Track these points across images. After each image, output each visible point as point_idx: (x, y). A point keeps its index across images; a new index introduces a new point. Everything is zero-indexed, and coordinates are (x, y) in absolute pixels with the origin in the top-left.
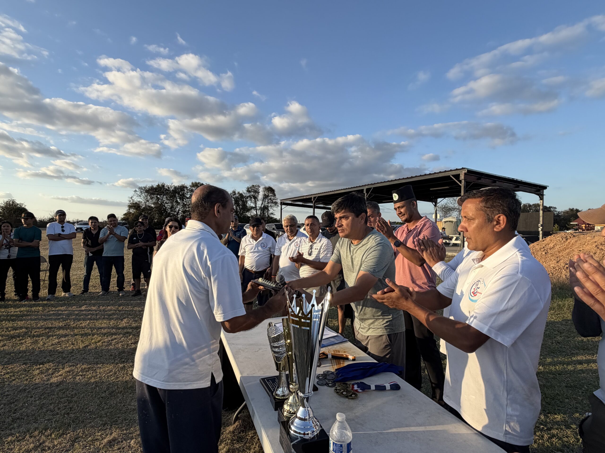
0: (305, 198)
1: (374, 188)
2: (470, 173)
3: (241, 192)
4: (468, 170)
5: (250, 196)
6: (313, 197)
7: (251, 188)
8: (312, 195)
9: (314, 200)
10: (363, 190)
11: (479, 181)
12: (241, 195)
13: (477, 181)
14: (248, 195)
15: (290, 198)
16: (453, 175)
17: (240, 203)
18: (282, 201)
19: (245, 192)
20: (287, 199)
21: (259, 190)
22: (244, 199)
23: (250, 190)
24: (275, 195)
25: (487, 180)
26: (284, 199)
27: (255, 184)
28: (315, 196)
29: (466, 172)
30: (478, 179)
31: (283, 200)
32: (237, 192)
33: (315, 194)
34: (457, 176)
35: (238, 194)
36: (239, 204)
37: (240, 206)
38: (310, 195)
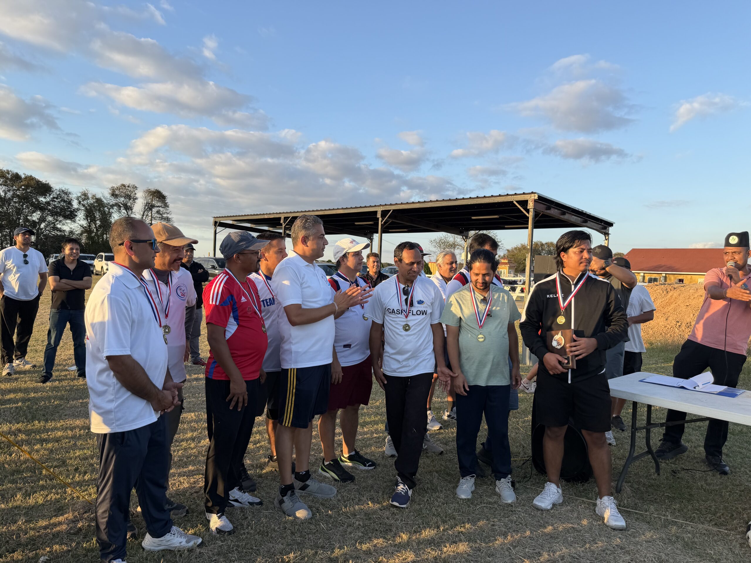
0: (266, 217)
1: (394, 210)
2: (541, 200)
3: (99, 196)
4: (539, 197)
5: (116, 205)
6: (283, 218)
7: (118, 188)
8: (280, 213)
9: (284, 222)
10: (376, 213)
11: (548, 211)
12: (99, 201)
13: (546, 211)
14: (113, 201)
15: (233, 216)
16: (517, 202)
17: (97, 215)
18: (218, 220)
19: (108, 196)
20: (228, 217)
21: (135, 194)
22: (106, 209)
23: (117, 192)
24: (166, 206)
25: (556, 210)
26: (222, 217)
27: (126, 183)
28: (286, 215)
29: (536, 197)
30: (547, 209)
31: (220, 217)
32: (90, 196)
33: (287, 213)
34: (524, 203)
35: (93, 198)
36: (95, 217)
37: (95, 221)
38: (277, 213)
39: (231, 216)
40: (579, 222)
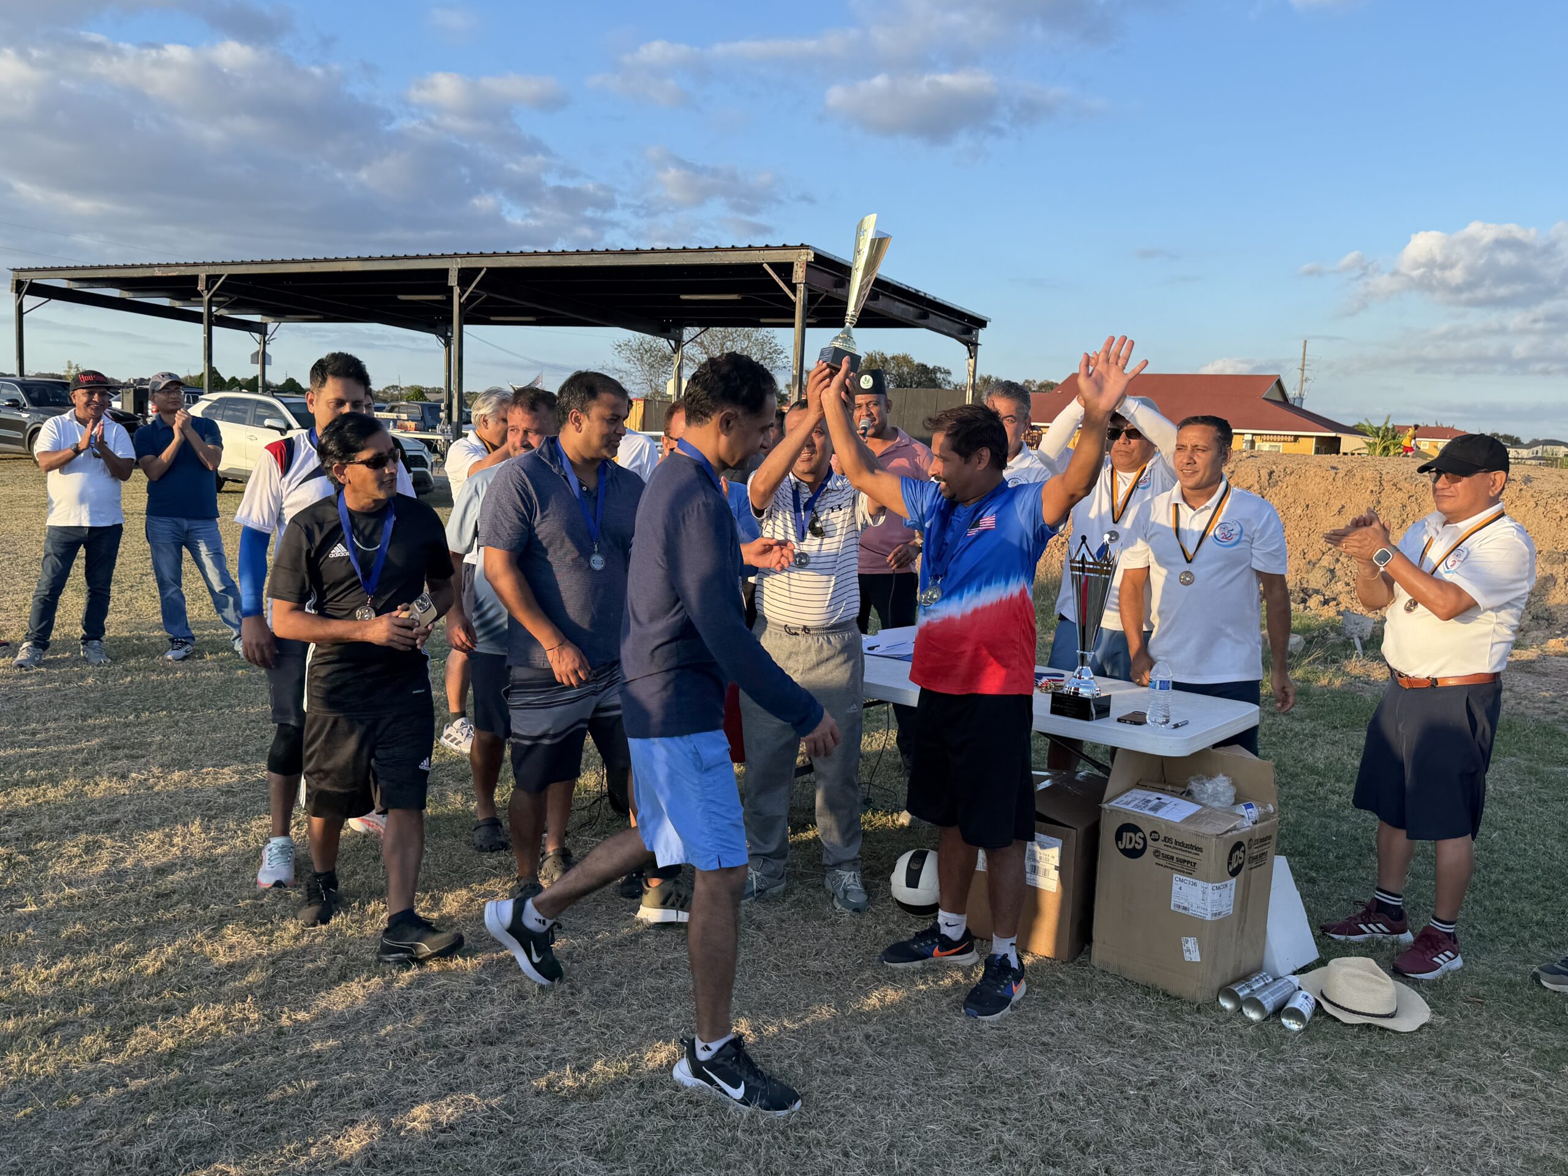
0: (158, 273)
1: (489, 270)
2: (822, 262)
4: (816, 256)
6: (203, 276)
8: (195, 265)
9: (208, 289)
10: (445, 272)
11: (839, 290)
13: (833, 289)
15: (71, 269)
16: (770, 265)
18: (26, 277)
20: (52, 269)
26: (37, 270)
28: (213, 271)
29: (811, 258)
30: (836, 286)
31: (29, 270)
33: (214, 264)
34: (785, 269)
38: (186, 265)
39: (60, 269)
40: (910, 318)
